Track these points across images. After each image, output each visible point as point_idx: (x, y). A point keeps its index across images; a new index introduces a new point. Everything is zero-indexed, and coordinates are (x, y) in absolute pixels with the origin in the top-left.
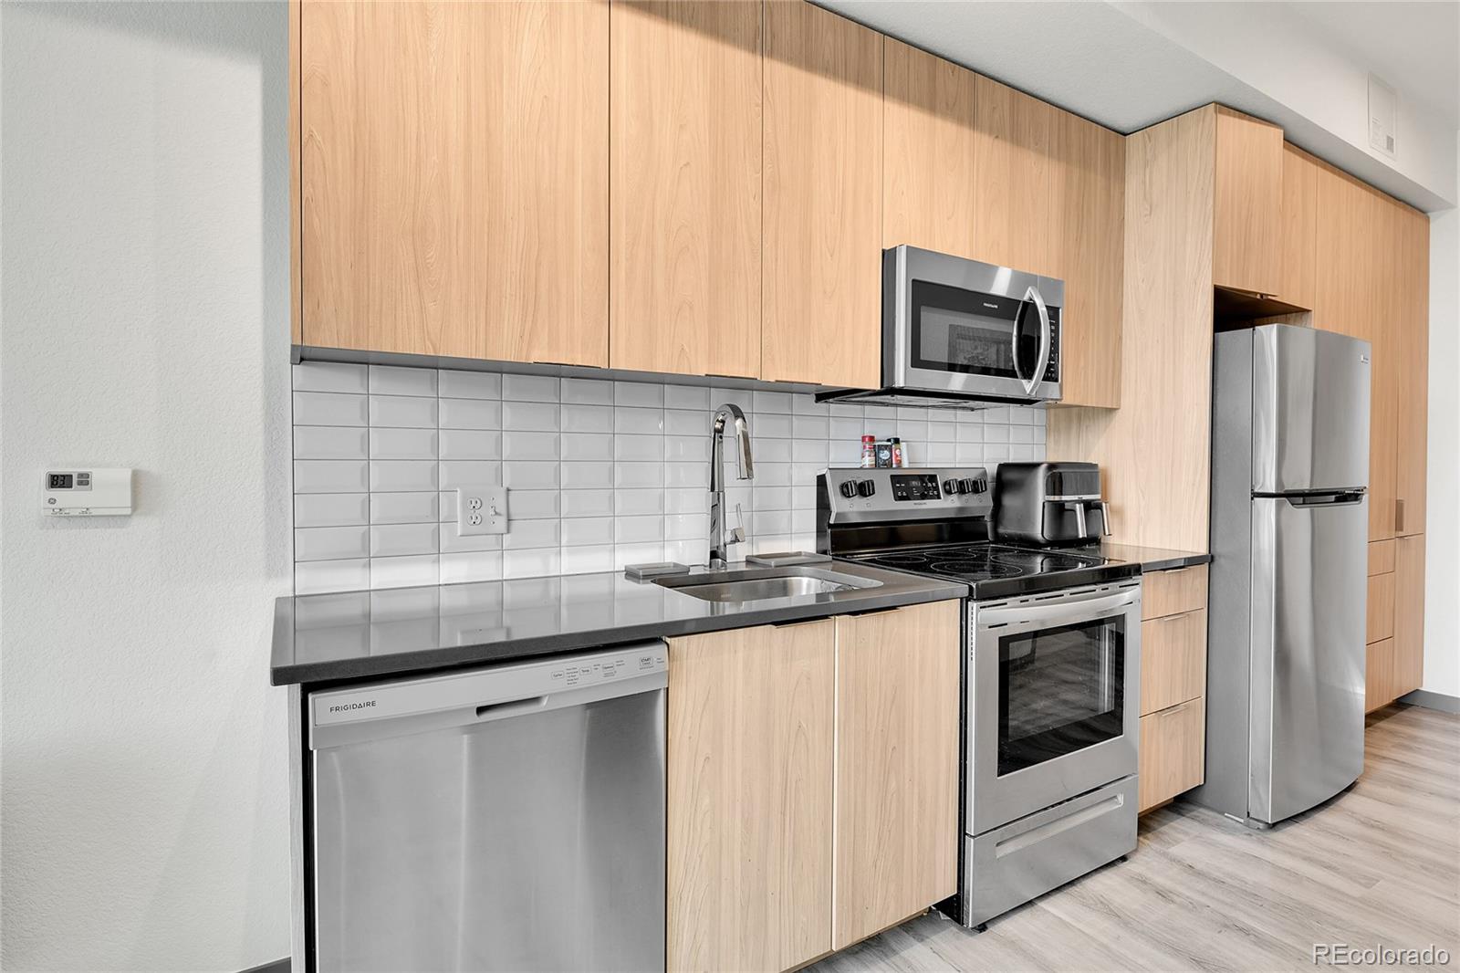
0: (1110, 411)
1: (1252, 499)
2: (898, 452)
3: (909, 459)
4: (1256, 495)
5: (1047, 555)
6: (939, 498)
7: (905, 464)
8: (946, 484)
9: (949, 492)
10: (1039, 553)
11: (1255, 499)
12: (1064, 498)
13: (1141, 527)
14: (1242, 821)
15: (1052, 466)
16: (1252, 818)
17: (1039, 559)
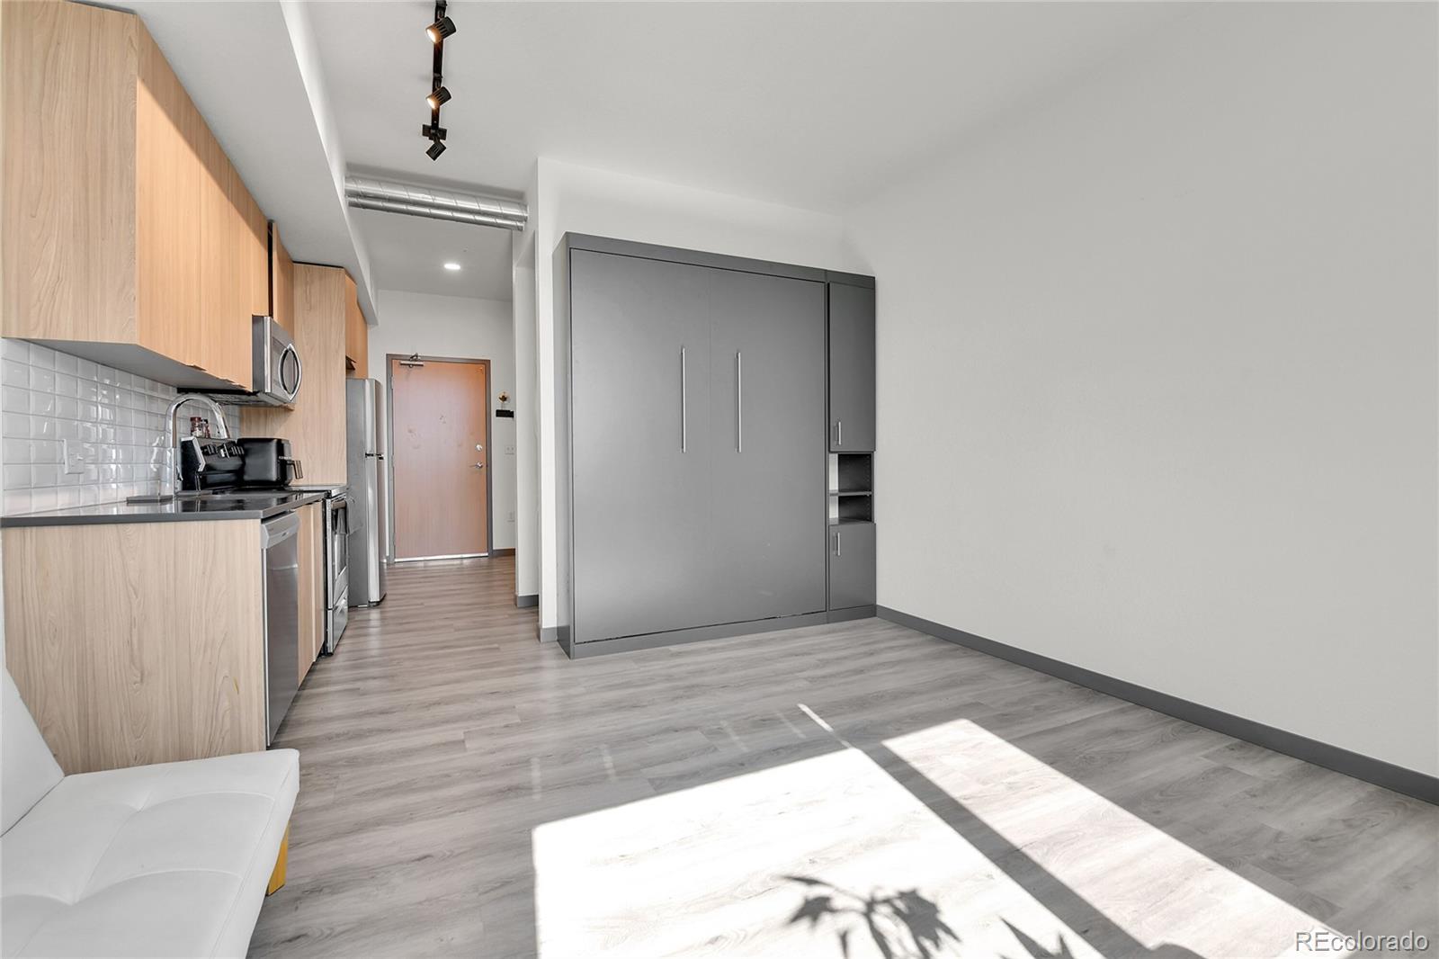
0: (292, 410)
1: (366, 457)
4: (367, 455)
11: (368, 457)
12: (283, 459)
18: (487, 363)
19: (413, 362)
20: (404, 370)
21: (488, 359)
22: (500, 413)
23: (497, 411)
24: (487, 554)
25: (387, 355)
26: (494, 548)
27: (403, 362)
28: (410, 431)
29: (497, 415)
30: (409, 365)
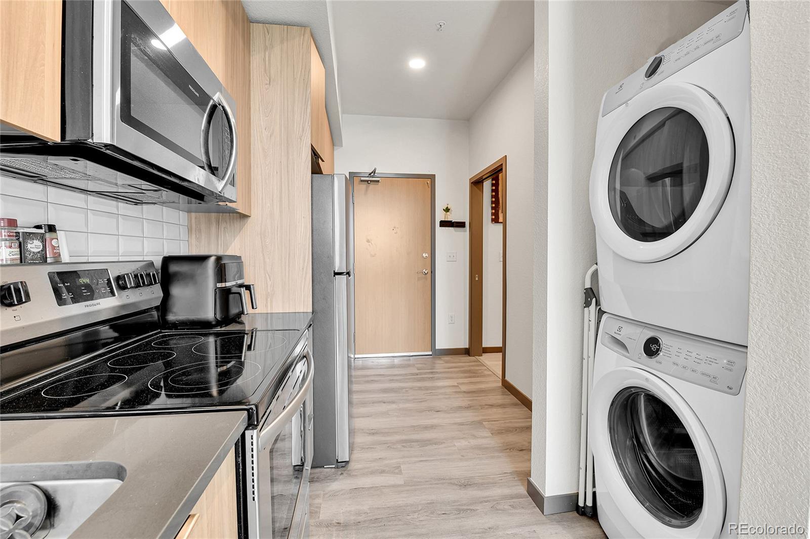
1: (334, 276)
2: (54, 242)
3: (69, 252)
4: (336, 274)
5: (217, 335)
6: (114, 295)
7: (65, 258)
8: (118, 279)
9: (123, 287)
10: (211, 334)
11: (336, 276)
12: (228, 284)
13: (269, 299)
14: (334, 466)
15: (219, 259)
16: (339, 462)
17: (211, 339)
18: (432, 178)
19: (371, 179)
20: (364, 186)
21: (434, 174)
22: (444, 224)
23: (441, 222)
24: (430, 353)
25: (349, 172)
26: (436, 348)
27: (362, 179)
28: (368, 241)
29: (441, 226)
30: (368, 181)
